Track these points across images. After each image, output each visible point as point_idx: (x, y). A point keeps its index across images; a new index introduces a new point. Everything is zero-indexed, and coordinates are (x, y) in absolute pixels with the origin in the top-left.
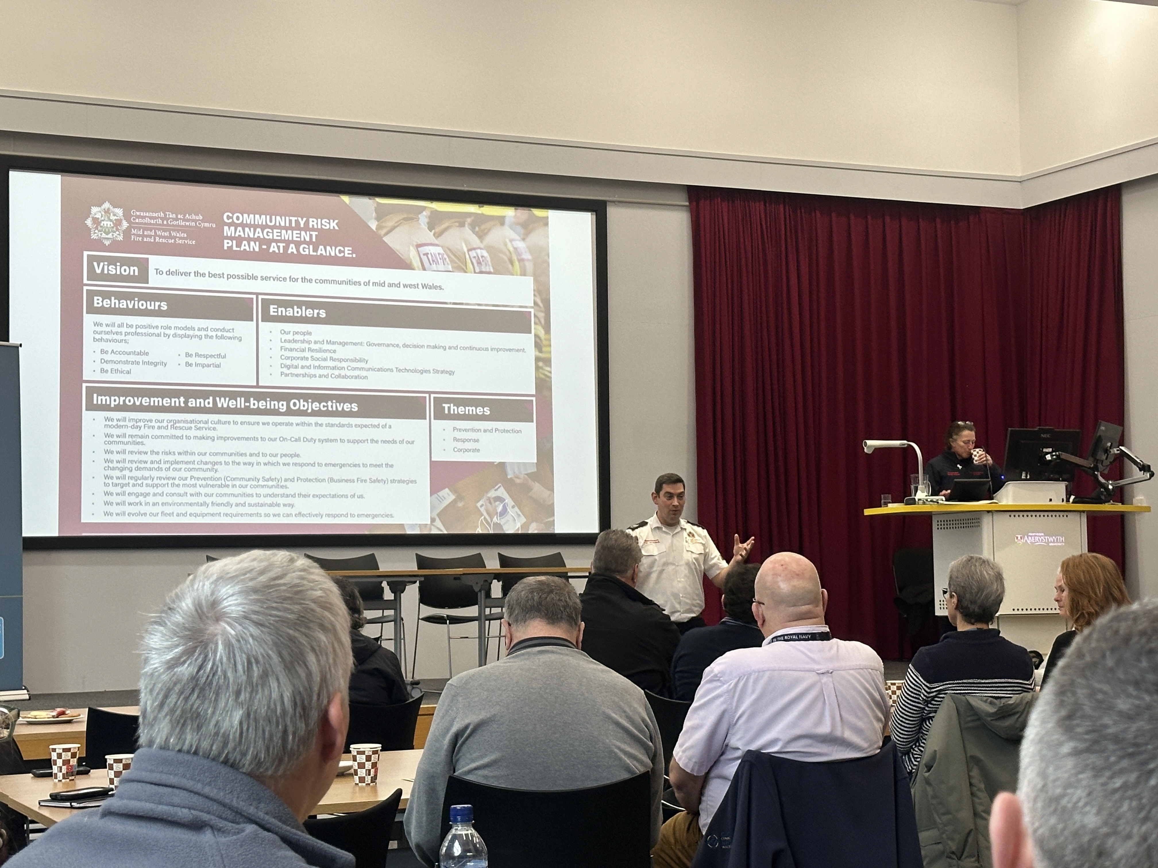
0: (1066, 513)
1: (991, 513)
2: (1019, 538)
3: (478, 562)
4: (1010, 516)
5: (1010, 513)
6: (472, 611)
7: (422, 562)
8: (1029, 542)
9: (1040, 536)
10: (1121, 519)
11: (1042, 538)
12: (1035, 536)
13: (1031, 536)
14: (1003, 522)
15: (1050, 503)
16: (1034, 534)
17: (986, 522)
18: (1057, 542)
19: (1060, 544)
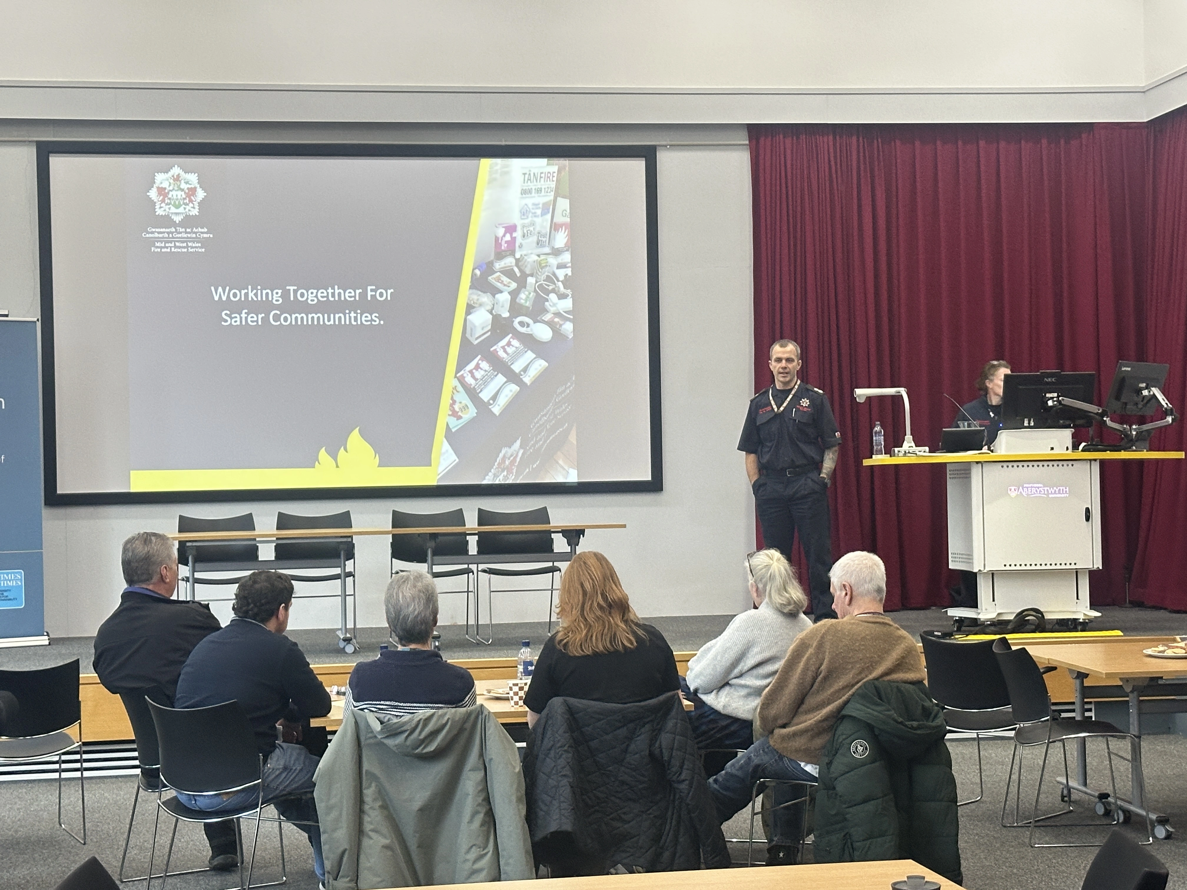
0: (1072, 462)
1: (980, 465)
2: (1013, 490)
4: (1002, 467)
5: (1002, 464)
8: (1024, 494)
9: (1038, 488)
11: (1041, 489)
12: (1032, 487)
13: (1027, 488)
14: (994, 474)
15: (1052, 452)
16: (1031, 485)
17: (976, 473)
18: (1059, 493)
19: (1063, 495)
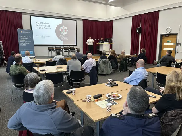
0: (109, 44)
3: (68, 47)
6: (68, 51)
7: (64, 47)
10: (112, 44)
14: (104, 45)
15: (107, 43)
17: (103, 45)
18: (108, 46)
